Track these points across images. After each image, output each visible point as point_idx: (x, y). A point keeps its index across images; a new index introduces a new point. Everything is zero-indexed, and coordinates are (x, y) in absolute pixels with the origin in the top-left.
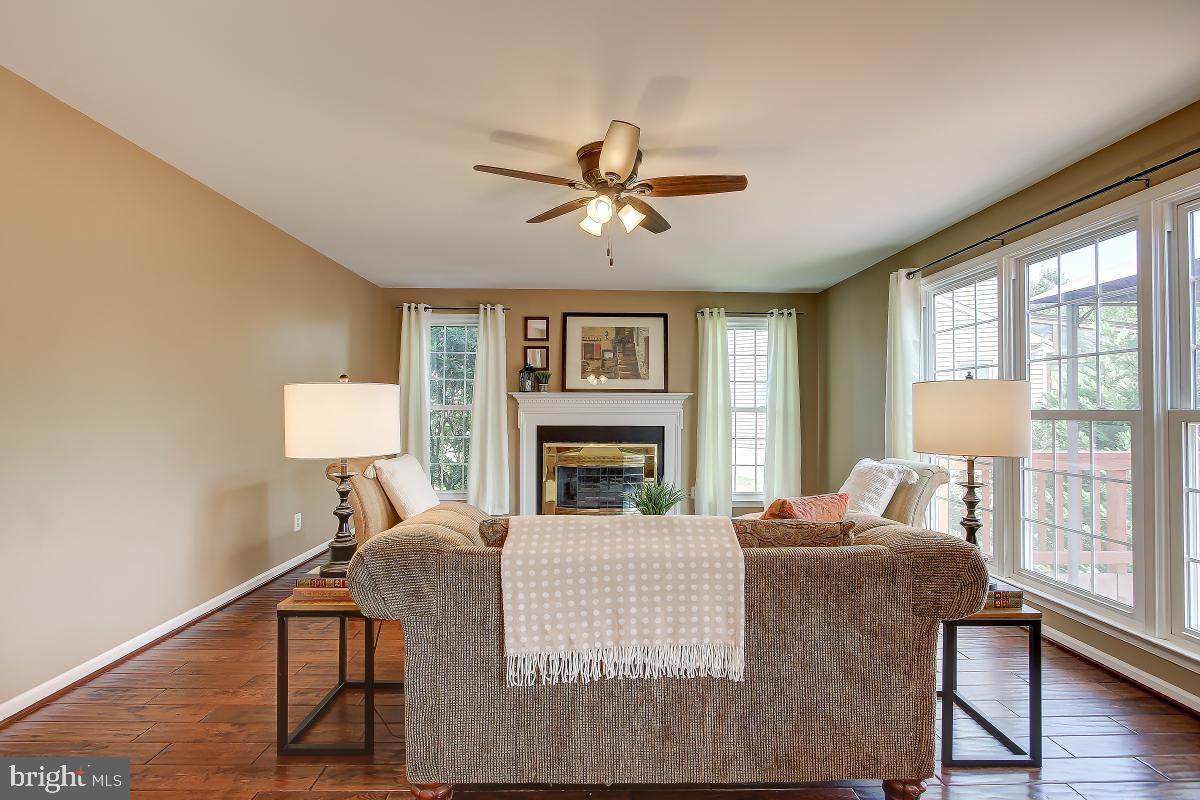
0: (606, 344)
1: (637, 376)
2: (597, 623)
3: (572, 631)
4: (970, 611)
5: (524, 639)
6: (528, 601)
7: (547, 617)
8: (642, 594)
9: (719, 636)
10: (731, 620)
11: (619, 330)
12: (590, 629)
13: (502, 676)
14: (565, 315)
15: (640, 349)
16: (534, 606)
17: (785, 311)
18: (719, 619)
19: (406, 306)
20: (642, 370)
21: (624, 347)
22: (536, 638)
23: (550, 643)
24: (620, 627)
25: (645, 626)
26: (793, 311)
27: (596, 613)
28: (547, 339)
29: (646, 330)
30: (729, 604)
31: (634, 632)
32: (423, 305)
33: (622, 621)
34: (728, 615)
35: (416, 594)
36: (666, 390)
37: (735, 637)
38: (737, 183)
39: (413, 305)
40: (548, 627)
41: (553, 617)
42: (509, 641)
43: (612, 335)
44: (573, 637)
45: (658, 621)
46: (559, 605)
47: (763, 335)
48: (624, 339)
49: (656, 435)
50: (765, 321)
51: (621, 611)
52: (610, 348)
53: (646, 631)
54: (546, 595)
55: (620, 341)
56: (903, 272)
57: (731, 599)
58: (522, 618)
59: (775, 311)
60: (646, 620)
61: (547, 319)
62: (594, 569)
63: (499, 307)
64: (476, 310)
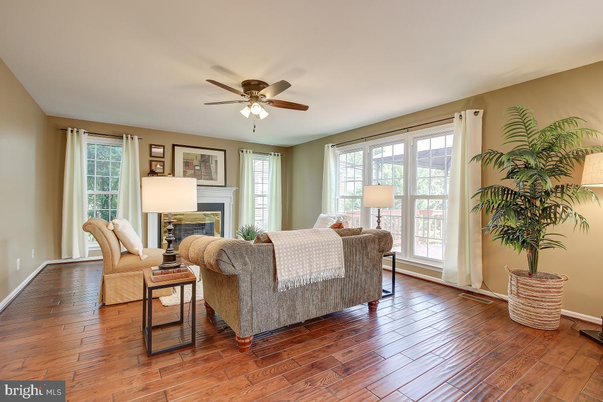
0: (196, 162)
1: (212, 179)
2: (305, 265)
3: (298, 269)
4: (388, 251)
5: (283, 274)
6: (284, 261)
7: (290, 265)
8: (317, 254)
9: (337, 265)
10: (340, 259)
11: (202, 156)
12: (303, 268)
13: (275, 289)
14: (174, 146)
15: (213, 166)
16: (286, 262)
17: (276, 154)
18: (337, 259)
19: (70, 129)
20: (214, 176)
21: (205, 165)
22: (287, 273)
23: (291, 274)
24: (311, 266)
25: (318, 264)
26: (280, 154)
27: (304, 262)
28: (163, 157)
29: (216, 157)
30: (339, 254)
31: (315, 267)
32: (83, 131)
33: (312, 264)
34: (339, 258)
35: (245, 264)
36: (225, 186)
37: (342, 264)
38: (305, 108)
39: (76, 129)
40: (290, 269)
41: (292, 265)
42: (279, 275)
43: (199, 158)
44: (298, 271)
45: (321, 262)
46: (294, 260)
47: (266, 163)
48: (205, 160)
49: (220, 207)
50: (268, 157)
51: (312, 260)
52: (198, 164)
53: (318, 266)
54: (289, 258)
55: (203, 161)
56: (330, 145)
57: (340, 253)
58: (282, 267)
59: (273, 153)
60: (318, 262)
61: (164, 147)
62: (303, 247)
63: (136, 138)
64: (121, 137)
